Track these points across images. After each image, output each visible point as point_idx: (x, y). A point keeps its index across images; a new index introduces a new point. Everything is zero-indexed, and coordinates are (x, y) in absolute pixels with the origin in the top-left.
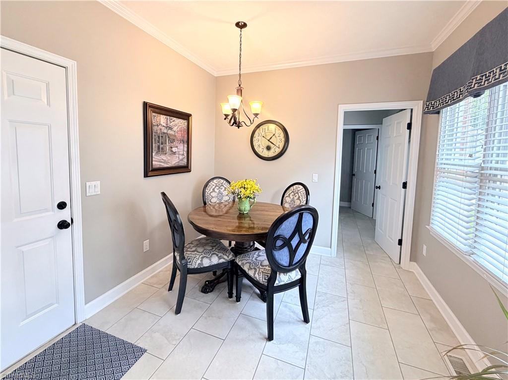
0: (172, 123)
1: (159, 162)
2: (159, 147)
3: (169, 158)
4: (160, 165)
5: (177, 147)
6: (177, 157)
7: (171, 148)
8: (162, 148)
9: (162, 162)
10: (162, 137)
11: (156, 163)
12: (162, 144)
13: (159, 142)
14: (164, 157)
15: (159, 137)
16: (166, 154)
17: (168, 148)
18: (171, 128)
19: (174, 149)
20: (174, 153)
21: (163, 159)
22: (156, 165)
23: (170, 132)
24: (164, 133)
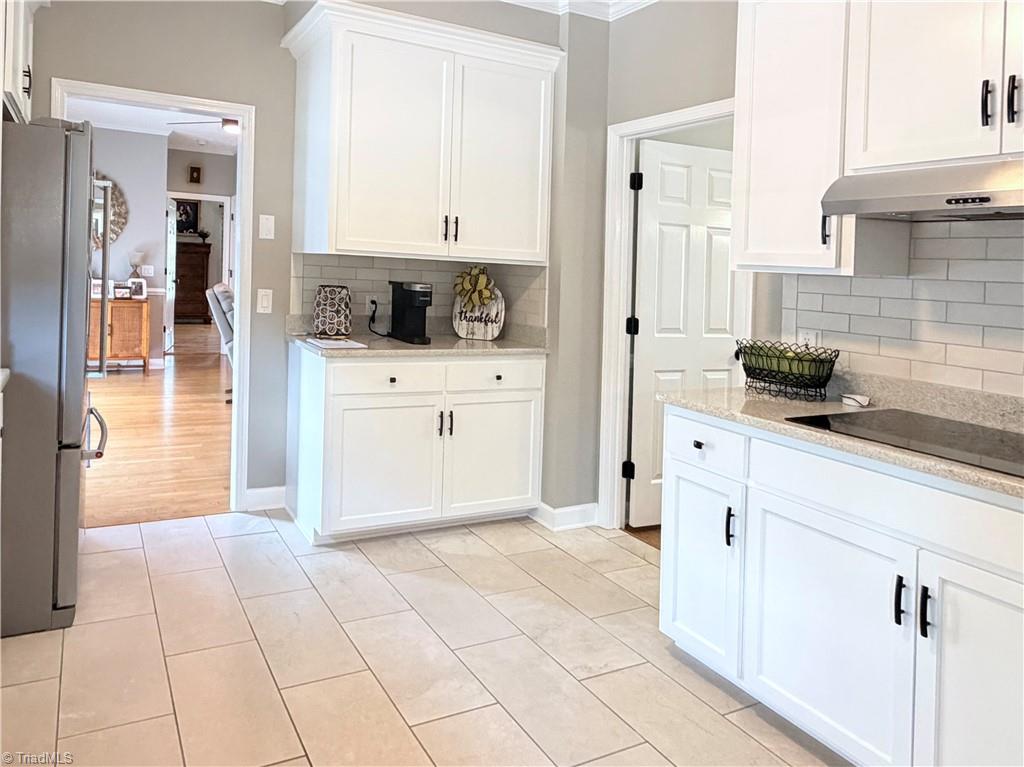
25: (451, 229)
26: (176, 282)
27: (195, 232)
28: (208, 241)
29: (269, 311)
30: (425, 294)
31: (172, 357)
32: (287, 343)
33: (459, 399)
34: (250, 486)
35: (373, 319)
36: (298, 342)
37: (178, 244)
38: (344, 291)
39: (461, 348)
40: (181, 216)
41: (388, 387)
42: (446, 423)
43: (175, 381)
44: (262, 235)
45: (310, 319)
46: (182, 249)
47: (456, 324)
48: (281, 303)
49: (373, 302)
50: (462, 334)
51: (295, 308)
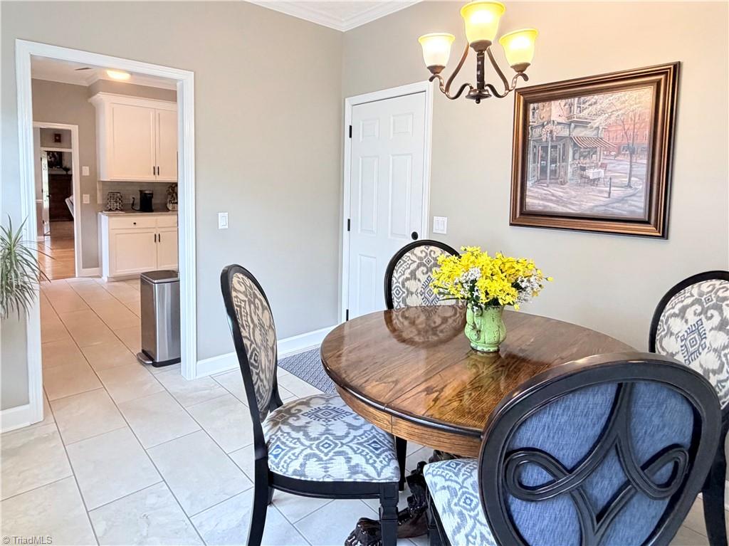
0: (586, 112)
1: (542, 200)
2: (543, 170)
3: (573, 193)
4: (545, 206)
5: (603, 166)
6: (601, 192)
7: (583, 169)
8: (554, 172)
9: (551, 201)
10: (554, 147)
11: (536, 202)
12: (554, 161)
13: (544, 159)
14: (557, 191)
15: (545, 149)
16: (563, 183)
17: (570, 170)
18: (583, 124)
19: (591, 173)
20: (594, 182)
21: (553, 195)
22: (533, 205)
23: (579, 133)
24: (560, 138)
25: (156, 171)
26: (49, 196)
27: (61, 167)
28: (69, 173)
29: (88, 202)
30: (150, 194)
31: (49, 237)
32: (97, 214)
33: (163, 230)
34: (83, 268)
35: (133, 204)
36: (100, 213)
37: (49, 175)
38: (119, 194)
39: (170, 213)
40: (50, 158)
41: (133, 226)
42: (157, 238)
43: (52, 245)
44: (84, 174)
45: (105, 205)
46: (52, 178)
47: (168, 205)
48: (94, 198)
49: (134, 198)
50: (170, 209)
51: (99, 201)
